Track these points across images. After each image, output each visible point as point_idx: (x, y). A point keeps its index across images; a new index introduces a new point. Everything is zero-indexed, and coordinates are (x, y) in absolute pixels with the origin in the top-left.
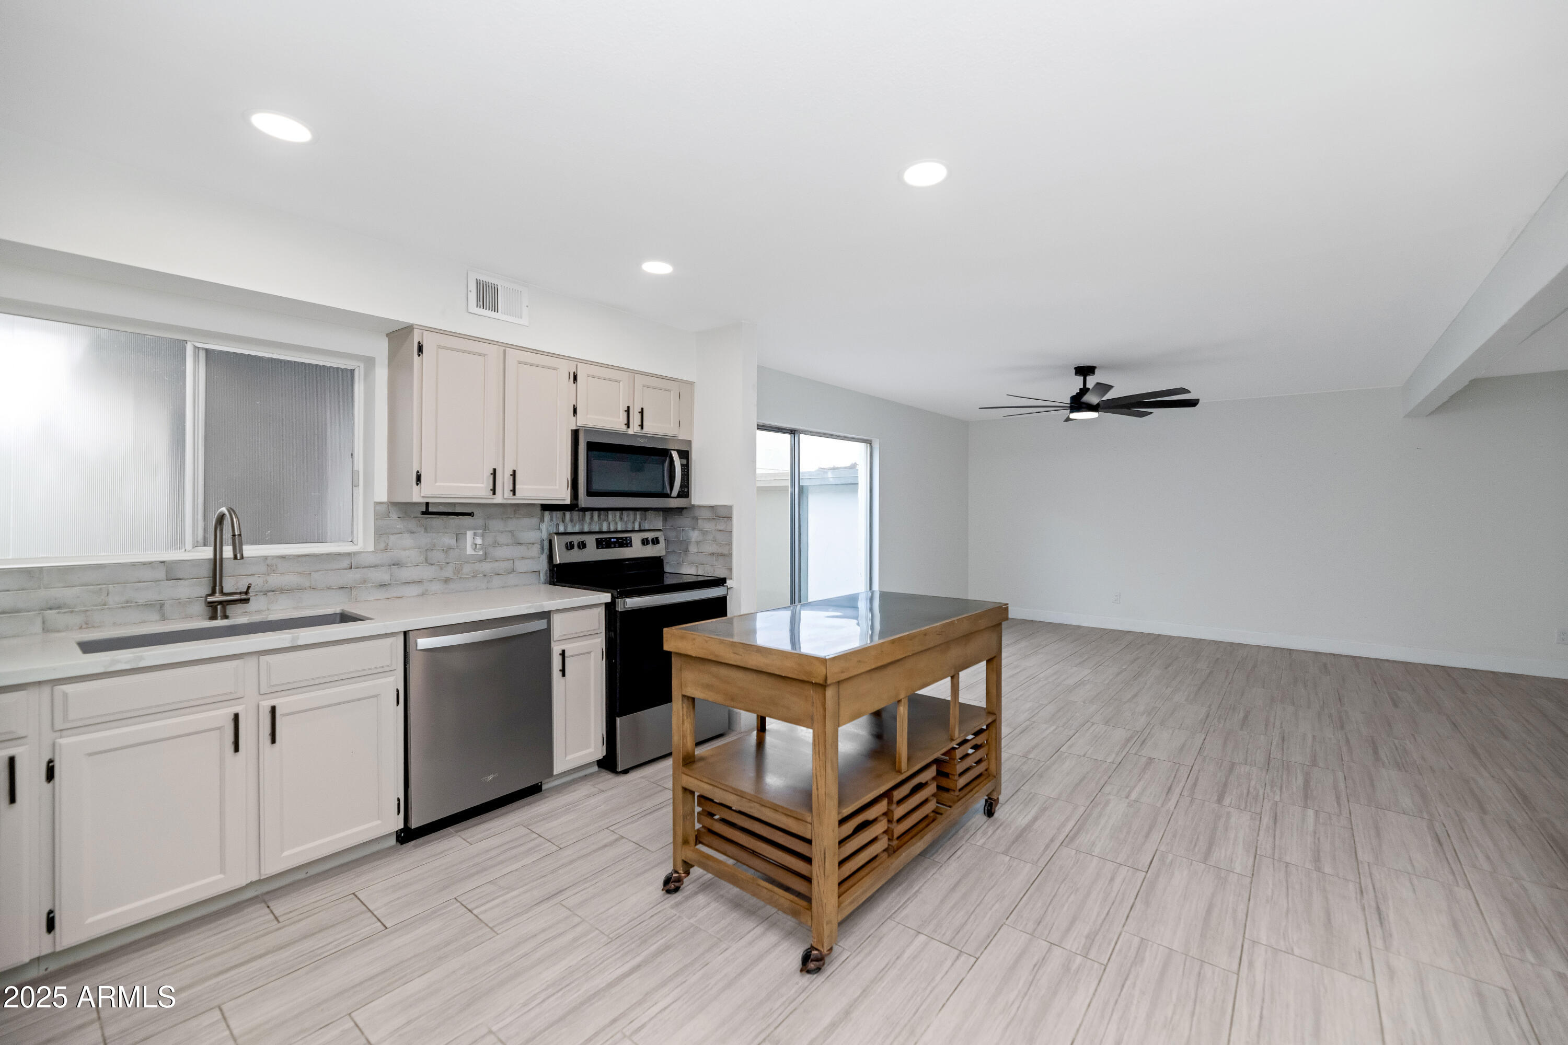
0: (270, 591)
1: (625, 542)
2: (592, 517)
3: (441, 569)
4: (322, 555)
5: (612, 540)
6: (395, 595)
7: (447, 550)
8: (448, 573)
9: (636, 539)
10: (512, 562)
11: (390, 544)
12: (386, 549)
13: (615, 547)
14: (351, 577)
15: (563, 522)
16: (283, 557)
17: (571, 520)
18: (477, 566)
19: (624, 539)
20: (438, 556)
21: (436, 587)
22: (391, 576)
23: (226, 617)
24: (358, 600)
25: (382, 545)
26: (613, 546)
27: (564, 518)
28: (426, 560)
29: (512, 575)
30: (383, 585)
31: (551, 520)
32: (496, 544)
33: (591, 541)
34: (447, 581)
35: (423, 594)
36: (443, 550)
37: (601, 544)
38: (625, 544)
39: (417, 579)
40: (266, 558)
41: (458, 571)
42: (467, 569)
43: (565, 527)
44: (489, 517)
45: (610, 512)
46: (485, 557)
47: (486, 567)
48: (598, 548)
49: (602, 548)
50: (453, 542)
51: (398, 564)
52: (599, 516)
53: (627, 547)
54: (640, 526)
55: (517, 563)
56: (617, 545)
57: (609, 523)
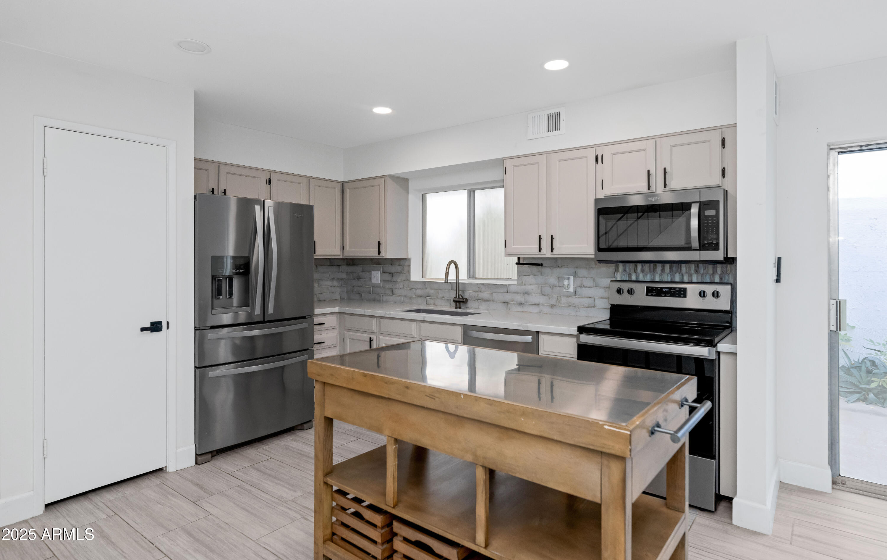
0: (479, 300)
1: (677, 292)
2: (663, 269)
3: (550, 299)
4: (496, 284)
5: (664, 290)
6: (526, 310)
7: (553, 287)
8: (553, 301)
9: (692, 289)
10: (593, 299)
11: (524, 282)
12: (522, 284)
13: (665, 296)
14: (508, 297)
15: (635, 272)
16: (483, 284)
17: (643, 271)
18: (570, 300)
19: (678, 289)
20: (547, 289)
21: (546, 309)
22: (525, 299)
23: (460, 308)
24: (510, 310)
25: (520, 282)
26: (663, 294)
27: (635, 269)
28: (541, 292)
29: (593, 308)
30: (521, 304)
31: (625, 270)
32: (582, 286)
33: (641, 289)
34: (552, 306)
35: (540, 313)
36: (550, 287)
37: (650, 292)
38: (677, 294)
39: (537, 302)
40: (477, 284)
41: (558, 301)
42: (564, 300)
43: (637, 276)
44: (577, 267)
46: (575, 294)
47: (576, 301)
48: (647, 295)
49: (652, 295)
50: (556, 282)
51: (528, 293)
53: (679, 297)
54: (721, 279)
55: (597, 301)
56: (668, 295)
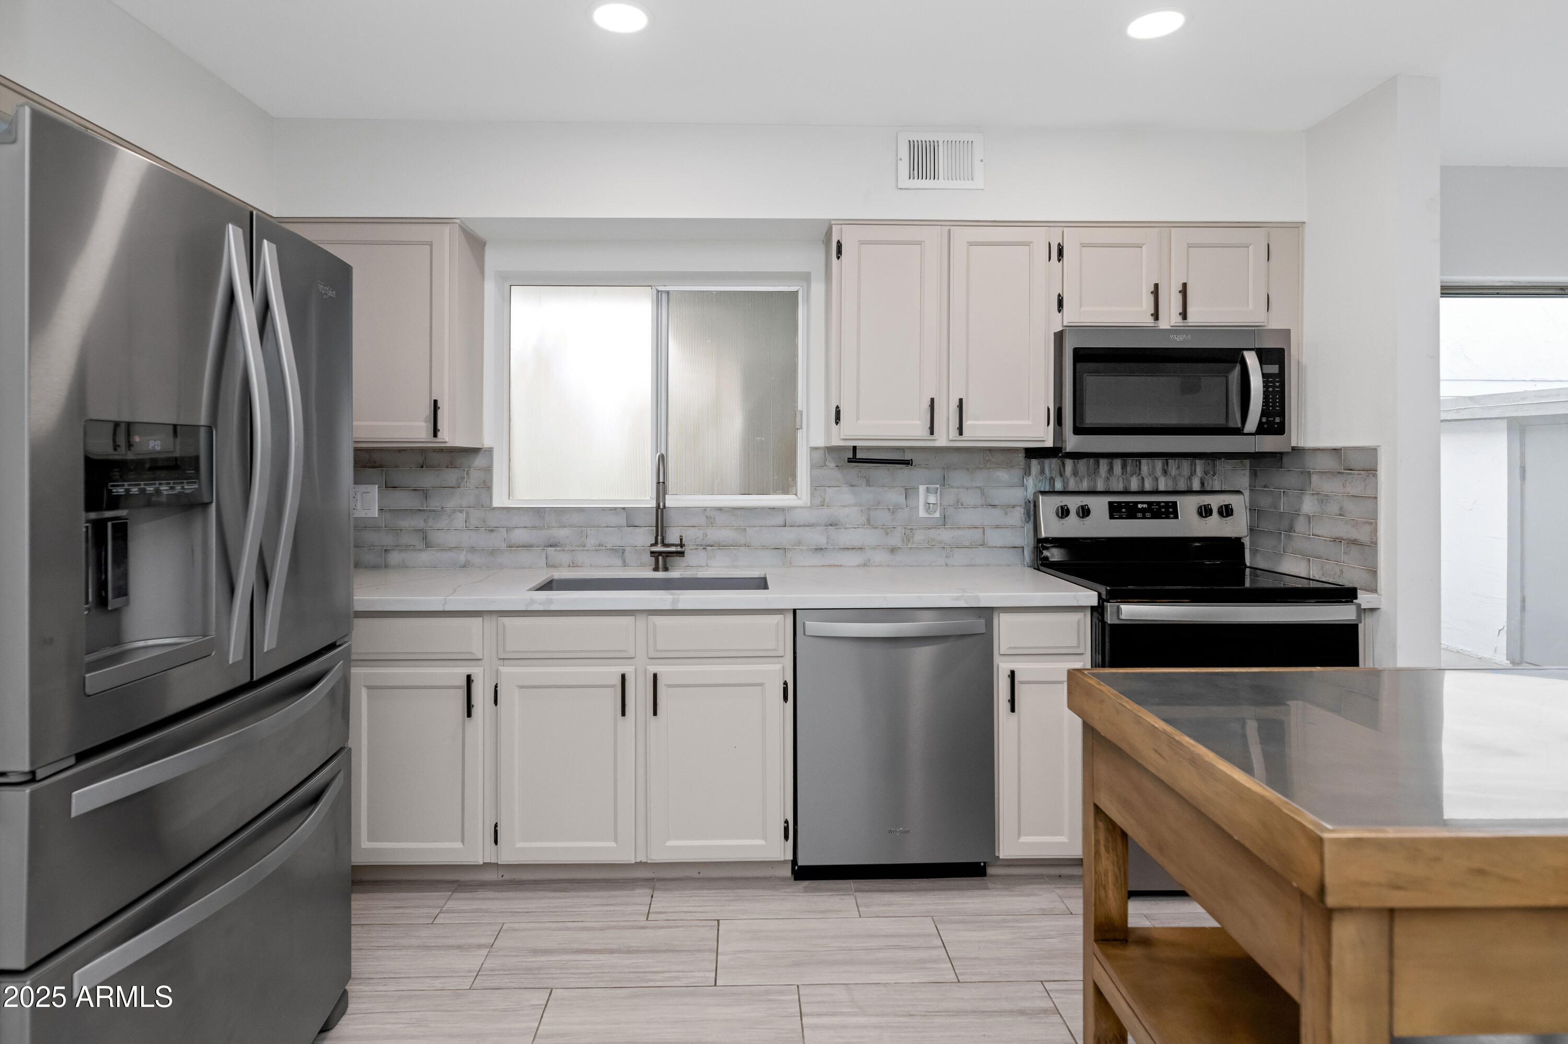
0: (709, 546)
1: (1163, 510)
2: (1111, 469)
3: (887, 534)
4: (756, 508)
5: (1140, 506)
6: (831, 562)
7: (894, 510)
8: (895, 539)
9: (1188, 505)
10: (981, 530)
11: (827, 500)
12: (822, 506)
13: (1144, 517)
14: (787, 536)
15: (1061, 476)
16: (720, 509)
17: (1075, 473)
18: (933, 533)
19: (1163, 504)
20: (882, 516)
21: (881, 557)
22: (828, 538)
23: (666, 569)
24: (793, 565)
25: (818, 501)
26: (1139, 515)
27: (1062, 469)
28: (868, 520)
29: (981, 548)
30: (819, 549)
31: (1042, 472)
32: (959, 504)
33: (1100, 505)
34: (893, 550)
35: (865, 565)
36: (889, 509)
37: (1115, 511)
38: (1163, 513)
39: (858, 544)
40: (705, 509)
41: (907, 538)
42: (919, 536)
43: (1065, 483)
44: (947, 468)
45: (1144, 462)
46: (944, 520)
47: (946, 535)
48: (1112, 517)
49: (1121, 518)
50: (901, 499)
51: (836, 525)
52: (1124, 467)
53: (1168, 517)
55: (988, 532)
56: (1148, 515)
57: (1143, 479)
